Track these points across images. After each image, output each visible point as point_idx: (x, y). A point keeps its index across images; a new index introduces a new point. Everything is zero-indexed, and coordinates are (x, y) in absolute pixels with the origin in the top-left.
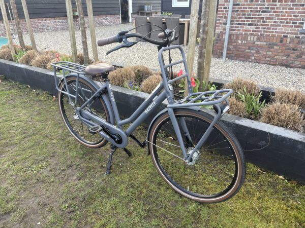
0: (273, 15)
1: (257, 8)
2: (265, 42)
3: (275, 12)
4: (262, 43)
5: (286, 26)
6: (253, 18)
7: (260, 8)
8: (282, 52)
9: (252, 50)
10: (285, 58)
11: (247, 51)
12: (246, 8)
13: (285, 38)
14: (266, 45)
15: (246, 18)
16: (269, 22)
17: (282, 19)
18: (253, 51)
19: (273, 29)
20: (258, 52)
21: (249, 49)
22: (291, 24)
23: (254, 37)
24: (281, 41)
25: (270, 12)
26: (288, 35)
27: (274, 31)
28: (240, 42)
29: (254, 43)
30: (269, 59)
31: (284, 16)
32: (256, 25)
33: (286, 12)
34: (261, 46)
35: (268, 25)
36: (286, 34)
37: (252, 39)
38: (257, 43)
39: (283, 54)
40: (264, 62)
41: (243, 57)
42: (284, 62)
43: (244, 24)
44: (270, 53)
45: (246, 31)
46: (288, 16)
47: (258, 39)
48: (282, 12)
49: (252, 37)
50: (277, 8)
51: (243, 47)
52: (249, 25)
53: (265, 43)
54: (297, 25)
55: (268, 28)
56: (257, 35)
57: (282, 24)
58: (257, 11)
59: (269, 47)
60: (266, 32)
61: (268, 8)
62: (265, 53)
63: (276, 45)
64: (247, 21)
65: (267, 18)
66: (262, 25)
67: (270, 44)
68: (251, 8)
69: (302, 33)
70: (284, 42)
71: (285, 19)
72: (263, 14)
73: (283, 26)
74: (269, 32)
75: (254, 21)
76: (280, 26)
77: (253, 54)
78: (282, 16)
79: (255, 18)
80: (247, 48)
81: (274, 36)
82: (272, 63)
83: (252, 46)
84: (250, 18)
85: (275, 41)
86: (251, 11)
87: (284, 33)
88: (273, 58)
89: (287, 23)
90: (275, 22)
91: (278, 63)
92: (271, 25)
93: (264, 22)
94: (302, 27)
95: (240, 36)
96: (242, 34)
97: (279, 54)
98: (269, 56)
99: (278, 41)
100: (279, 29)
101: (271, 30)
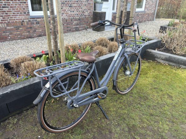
0: (10, 9)
3: (11, 7)
4: (11, 27)
5: (21, 15)
7: (0, 5)
8: (25, 30)
9: (7, 33)
10: (28, 33)
11: (3, 34)
13: (23, 23)
14: (14, 28)
16: (10, 14)
17: (17, 11)
18: (7, 34)
20: (11, 34)
21: (4, 33)
22: (23, 14)
23: (4, 25)
24: (22, 24)
25: (8, 7)
26: (24, 20)
27: (16, 19)
29: (6, 28)
30: (20, 36)
31: (18, 9)
32: (2, 16)
33: (18, 7)
34: (12, 29)
35: (10, 16)
36: (23, 20)
37: (3, 26)
38: (8, 28)
39: (26, 32)
40: (17, 38)
41: (3, 39)
42: (29, 36)
44: (19, 33)
46: (20, 9)
47: (8, 25)
48: (15, 7)
49: (3, 24)
50: (11, 5)
53: (13, 27)
54: (27, 14)
55: (11, 18)
56: (6, 23)
57: (18, 14)
59: (17, 29)
60: (11, 20)
61: (5, 5)
62: (15, 33)
63: (20, 27)
65: (8, 11)
66: (6, 16)
67: (16, 27)
69: (31, 18)
70: (24, 24)
72: (4, 9)
74: (13, 20)
76: (17, 15)
77: (8, 35)
78: (16, 9)
81: (16, 22)
82: (22, 38)
83: (5, 30)
85: (18, 25)
87: (22, 19)
88: (22, 35)
89: (21, 13)
90: (13, 13)
91: (25, 37)
92: (12, 16)
93: (6, 14)
94: (29, 15)
97: (24, 32)
98: (19, 34)
99: (20, 25)
100: (18, 17)
101: (14, 19)
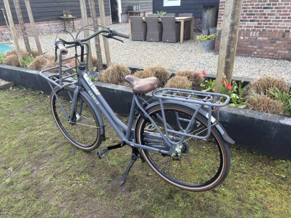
0: (275, 11)
1: (259, 5)
2: (267, 37)
3: (276, 8)
4: (265, 39)
5: (288, 21)
6: (254, 14)
7: (262, 5)
8: (285, 46)
9: (255, 45)
10: (287, 52)
11: (249, 46)
12: (248, 5)
13: (287, 33)
14: (269, 40)
15: (248, 14)
16: (271, 18)
17: (284, 15)
18: (255, 47)
19: (275, 24)
20: (260, 48)
21: (251, 44)
23: (256, 34)
24: (283, 36)
25: (271, 8)
26: (290, 30)
27: (276, 26)
28: (242, 38)
29: (256, 39)
30: (272, 54)
31: (286, 11)
32: (257, 21)
33: (288, 8)
34: (264, 42)
35: (270, 21)
36: (288, 29)
37: (254, 35)
38: (259, 38)
39: (285, 48)
40: (266, 56)
41: (246, 53)
42: (287, 57)
43: (246, 21)
44: (273, 48)
45: (248, 27)
47: (261, 34)
48: (284, 7)
49: (255, 32)
50: (279, 4)
51: (245, 43)
52: (251, 21)
53: (267, 39)
55: (270, 24)
56: (259, 31)
57: (283, 20)
58: (259, 8)
59: (272, 42)
60: (269, 27)
61: (270, 4)
62: (267, 48)
63: (279, 40)
64: (249, 18)
65: (269, 14)
66: (264, 21)
67: (272, 39)
68: (253, 5)
70: (286, 36)
71: (287, 15)
72: (265, 10)
73: (285, 21)
74: (271, 27)
75: (256, 18)
76: (282, 21)
77: (256, 49)
78: (284, 11)
79: (257, 14)
80: (250, 43)
81: (276, 31)
82: (274, 57)
83: (254, 41)
84: (252, 15)
85: (277, 36)
86: (253, 8)
87: (286, 28)
88: (276, 52)
89: (289, 18)
90: (277, 18)
91: (280, 57)
92: (273, 21)
93: (266, 18)
95: (242, 32)
96: (243, 30)
97: (282, 48)
98: (272, 51)
99: (280, 36)
100: (281, 24)
101: (274, 26)
